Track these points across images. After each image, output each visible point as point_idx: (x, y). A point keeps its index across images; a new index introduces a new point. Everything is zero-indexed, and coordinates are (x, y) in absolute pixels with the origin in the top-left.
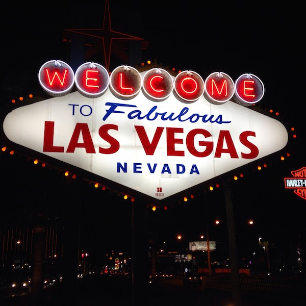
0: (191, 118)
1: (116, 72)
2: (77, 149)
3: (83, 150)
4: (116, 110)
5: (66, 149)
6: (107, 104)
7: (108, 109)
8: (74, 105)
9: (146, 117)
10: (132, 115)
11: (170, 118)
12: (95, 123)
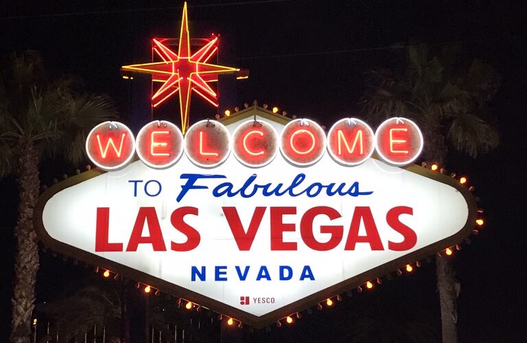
0: (308, 190)
1: (193, 130)
2: (141, 246)
3: (149, 246)
4: (195, 184)
5: (125, 247)
6: (183, 176)
7: (184, 184)
8: (136, 182)
9: (240, 193)
10: (220, 191)
11: (276, 192)
12: (165, 207)
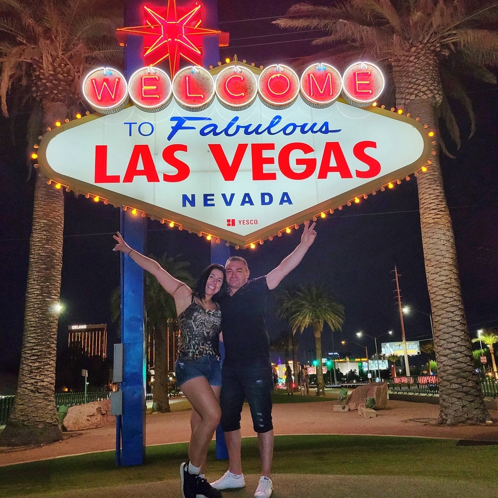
0: (284, 130)
2: (136, 178)
3: (144, 178)
4: (184, 125)
5: (122, 179)
6: (173, 119)
7: (174, 126)
8: (130, 124)
9: (224, 132)
10: (206, 131)
11: (256, 131)
12: (157, 145)
